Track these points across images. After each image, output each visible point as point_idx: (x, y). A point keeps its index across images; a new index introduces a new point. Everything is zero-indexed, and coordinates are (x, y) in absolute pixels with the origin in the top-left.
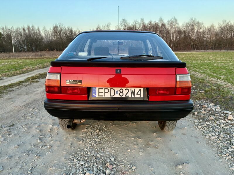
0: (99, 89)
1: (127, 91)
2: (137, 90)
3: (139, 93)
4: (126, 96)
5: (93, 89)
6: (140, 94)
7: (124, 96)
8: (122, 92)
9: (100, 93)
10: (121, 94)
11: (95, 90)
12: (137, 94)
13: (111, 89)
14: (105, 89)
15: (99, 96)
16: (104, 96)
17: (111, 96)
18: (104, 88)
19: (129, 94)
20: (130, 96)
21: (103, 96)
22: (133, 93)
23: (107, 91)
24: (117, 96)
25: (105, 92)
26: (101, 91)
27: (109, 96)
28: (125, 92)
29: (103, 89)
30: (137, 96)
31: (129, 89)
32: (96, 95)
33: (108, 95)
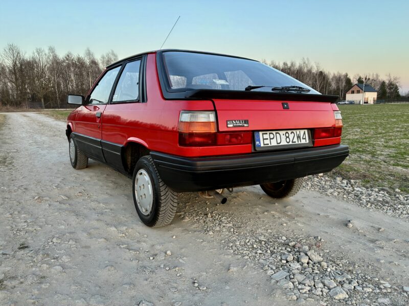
0: (263, 134)
1: (293, 134)
2: (302, 132)
3: (304, 137)
4: (293, 142)
5: (256, 134)
6: (305, 139)
7: (291, 143)
8: (288, 137)
9: (265, 140)
10: (288, 140)
11: (259, 136)
12: (303, 139)
13: (276, 133)
14: (270, 134)
15: (264, 144)
16: (270, 145)
17: (277, 143)
18: (268, 132)
19: (295, 139)
20: (297, 143)
21: (268, 144)
22: (299, 137)
23: (272, 136)
24: (284, 143)
25: (270, 139)
26: (265, 136)
27: (276, 144)
28: (291, 136)
29: (267, 134)
30: (303, 141)
31: (295, 131)
32: (260, 143)
33: (274, 143)
